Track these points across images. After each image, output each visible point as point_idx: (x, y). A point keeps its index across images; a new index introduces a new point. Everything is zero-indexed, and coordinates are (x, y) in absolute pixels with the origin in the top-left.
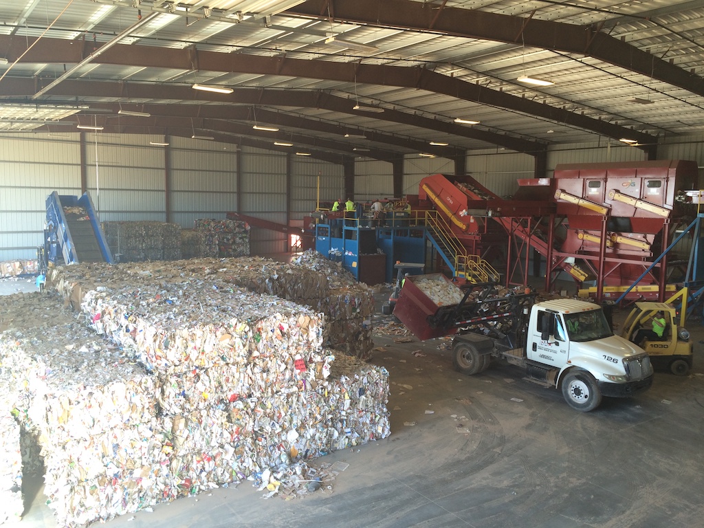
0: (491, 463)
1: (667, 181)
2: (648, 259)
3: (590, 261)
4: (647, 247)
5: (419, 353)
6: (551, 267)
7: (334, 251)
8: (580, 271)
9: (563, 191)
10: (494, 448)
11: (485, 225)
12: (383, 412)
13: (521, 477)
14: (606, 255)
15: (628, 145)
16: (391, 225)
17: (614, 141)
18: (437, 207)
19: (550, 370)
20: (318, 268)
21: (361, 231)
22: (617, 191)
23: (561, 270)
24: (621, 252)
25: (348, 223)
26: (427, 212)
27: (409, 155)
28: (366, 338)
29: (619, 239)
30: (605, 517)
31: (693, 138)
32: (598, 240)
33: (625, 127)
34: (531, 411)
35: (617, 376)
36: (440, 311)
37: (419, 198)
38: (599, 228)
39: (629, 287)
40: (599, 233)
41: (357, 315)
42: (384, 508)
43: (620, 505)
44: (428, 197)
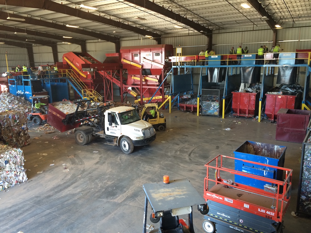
0: (75, 183)
1: (162, 53)
2: (158, 86)
3: (137, 88)
4: (157, 81)
5: (56, 137)
6: (123, 92)
7: (19, 92)
8: (134, 93)
9: (124, 59)
10: (78, 176)
11: (95, 75)
12: (21, 170)
13: (86, 186)
14: (143, 85)
15: (149, 38)
16: (48, 77)
17: (144, 37)
18: (72, 68)
19: (114, 138)
20: (10, 101)
21: (32, 81)
22: (145, 58)
23: (127, 93)
24: (149, 83)
25: (25, 78)
26: (67, 70)
27: (59, 43)
28: (25, 134)
29: (147, 78)
30: (117, 196)
31: (173, 35)
32: (139, 79)
33: (147, 30)
34: (100, 156)
35: (139, 137)
36: (67, 116)
37: (63, 64)
38: (139, 73)
39: (151, 98)
40: (139, 76)
41: (17, 124)
42: (14, 216)
43: (125, 189)
44: (67, 63)
